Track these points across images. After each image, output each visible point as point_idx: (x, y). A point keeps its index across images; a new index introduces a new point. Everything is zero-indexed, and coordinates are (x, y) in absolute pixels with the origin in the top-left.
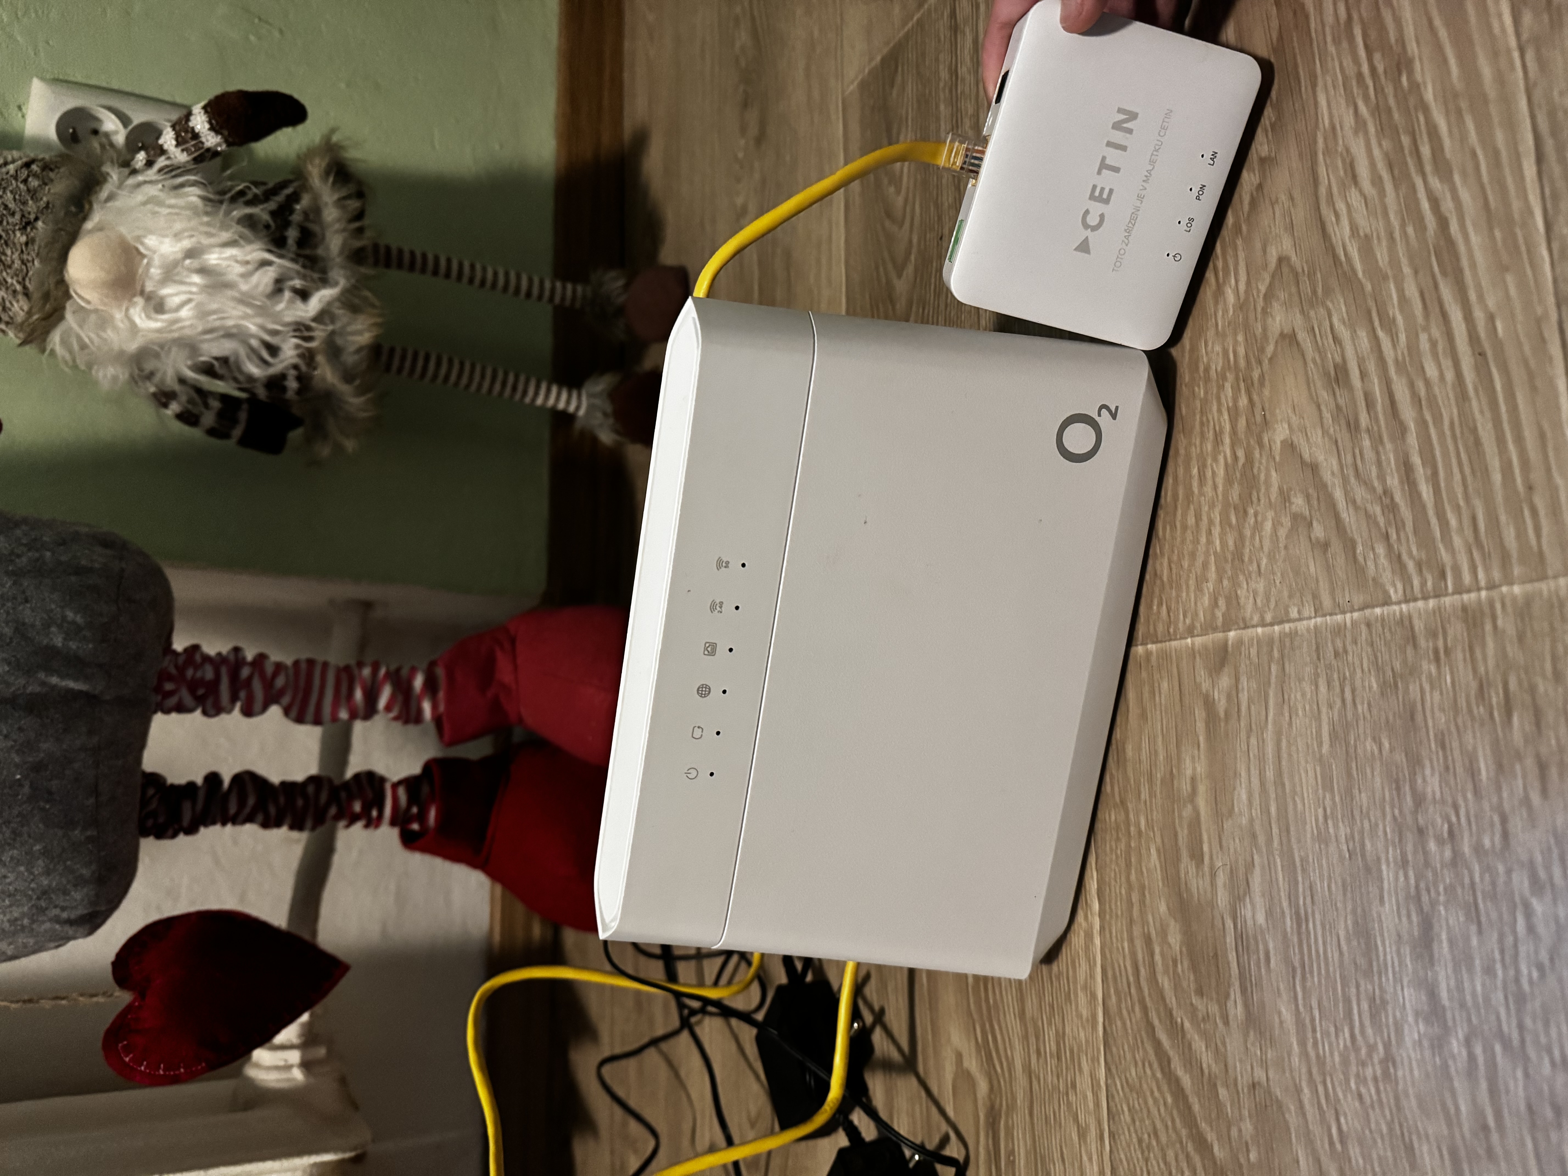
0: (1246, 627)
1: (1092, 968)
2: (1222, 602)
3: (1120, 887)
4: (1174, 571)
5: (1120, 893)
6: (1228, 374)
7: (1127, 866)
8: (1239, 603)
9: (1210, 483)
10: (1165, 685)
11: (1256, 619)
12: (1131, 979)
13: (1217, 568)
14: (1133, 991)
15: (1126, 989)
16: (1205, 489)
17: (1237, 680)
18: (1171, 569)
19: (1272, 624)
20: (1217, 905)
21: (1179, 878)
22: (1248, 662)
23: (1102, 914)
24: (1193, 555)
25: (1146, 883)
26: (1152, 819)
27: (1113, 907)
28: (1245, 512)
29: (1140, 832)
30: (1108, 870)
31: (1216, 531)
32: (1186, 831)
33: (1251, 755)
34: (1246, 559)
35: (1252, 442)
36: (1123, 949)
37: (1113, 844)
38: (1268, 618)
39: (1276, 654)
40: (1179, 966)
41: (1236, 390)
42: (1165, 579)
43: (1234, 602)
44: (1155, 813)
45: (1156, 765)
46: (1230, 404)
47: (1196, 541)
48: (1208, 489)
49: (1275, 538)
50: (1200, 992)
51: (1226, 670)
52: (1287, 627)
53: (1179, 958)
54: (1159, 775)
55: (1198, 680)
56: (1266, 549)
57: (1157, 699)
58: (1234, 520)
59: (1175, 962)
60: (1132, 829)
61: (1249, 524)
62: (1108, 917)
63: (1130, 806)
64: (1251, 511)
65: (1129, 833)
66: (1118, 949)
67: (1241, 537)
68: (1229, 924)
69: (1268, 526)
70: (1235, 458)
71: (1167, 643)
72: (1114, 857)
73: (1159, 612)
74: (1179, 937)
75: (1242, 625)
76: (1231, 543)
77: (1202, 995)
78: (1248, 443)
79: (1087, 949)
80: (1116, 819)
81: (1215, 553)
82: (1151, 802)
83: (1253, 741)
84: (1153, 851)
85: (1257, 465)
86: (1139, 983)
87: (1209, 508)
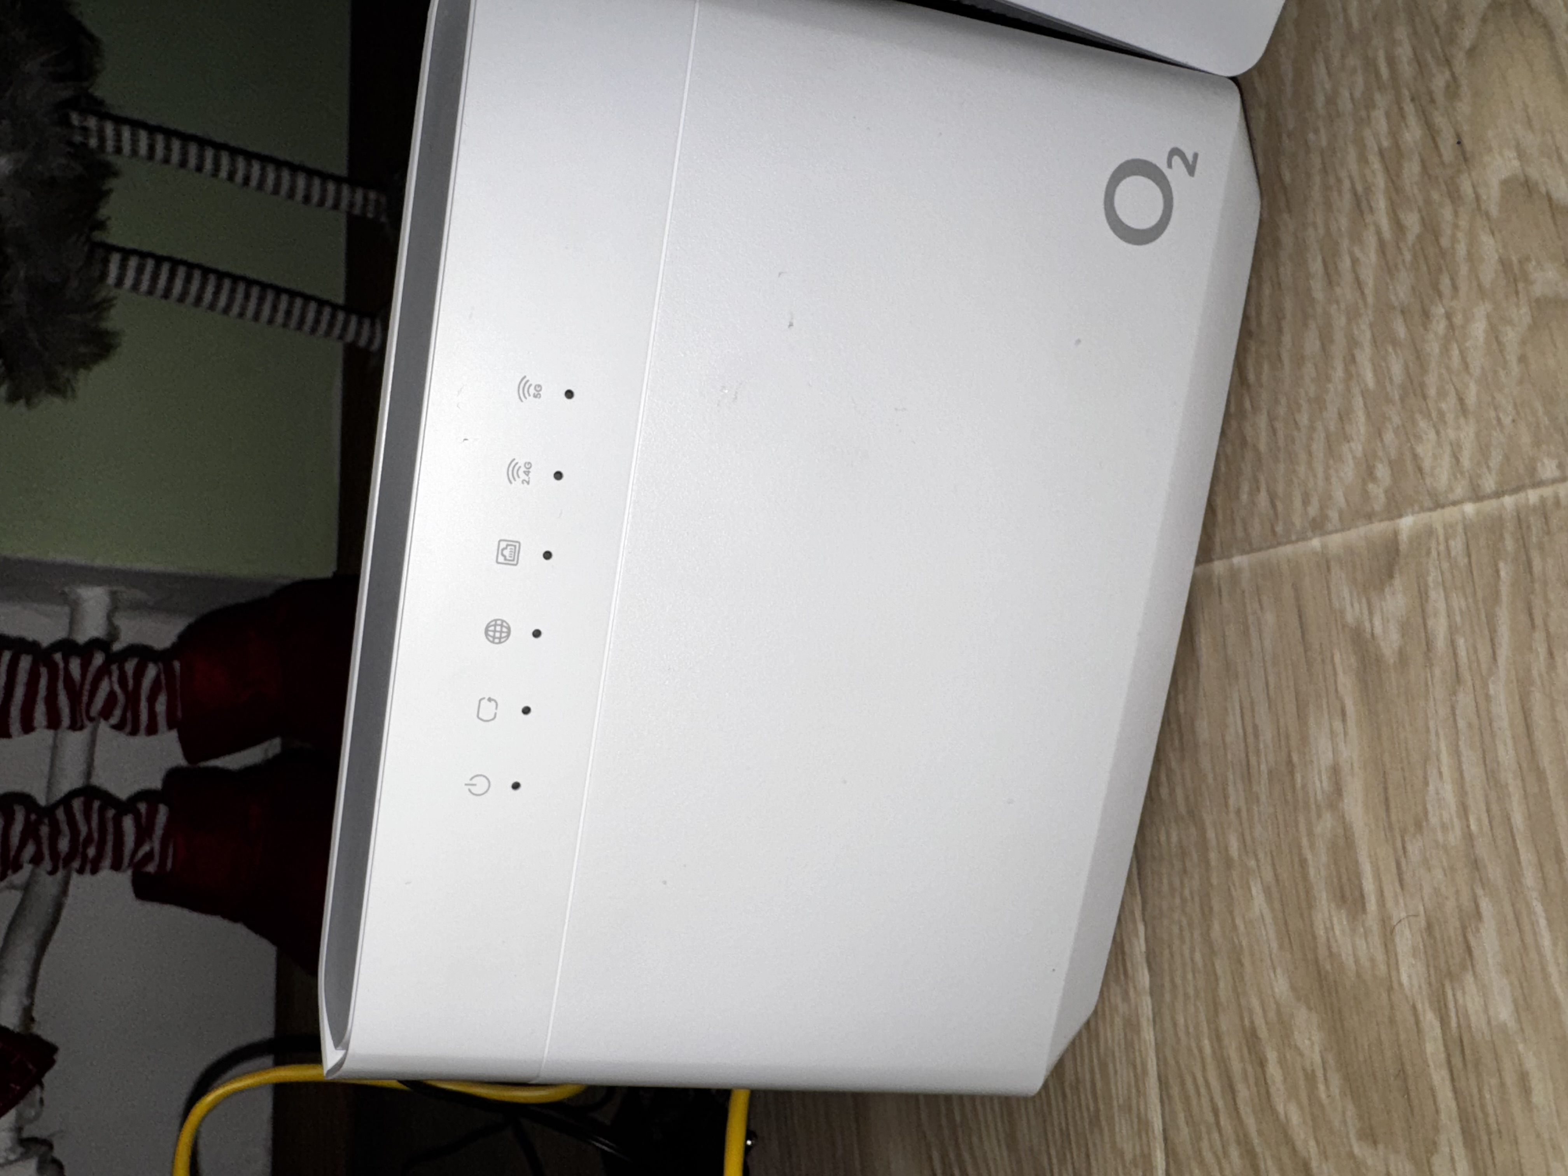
0: (1438, 505)
1: (1139, 1077)
2: (1382, 471)
3: (1192, 950)
4: (1281, 434)
5: (1192, 960)
6: (1378, 97)
7: (1203, 913)
8: (1420, 470)
9: (1347, 277)
10: (1270, 618)
11: (1459, 491)
12: (1220, 1104)
13: (1368, 415)
14: (1224, 1120)
15: (1211, 1118)
16: (1338, 290)
17: (1423, 596)
18: (1274, 431)
19: (1498, 494)
20: (1401, 984)
21: (1314, 937)
22: (1445, 565)
23: (1155, 991)
24: (1318, 403)
25: (1244, 943)
26: (1253, 840)
27: (1178, 981)
28: (1426, 315)
29: (1228, 863)
30: (1166, 922)
31: (1364, 356)
32: (1324, 858)
33: (1462, 724)
34: (1432, 392)
35: (1435, 196)
36: (1201, 1050)
37: (1177, 882)
38: (1489, 483)
39: (1509, 544)
40: (1322, 1087)
41: (1396, 119)
42: (1263, 447)
43: (1410, 467)
44: (1258, 829)
45: (1258, 752)
46: (1385, 144)
47: (1323, 378)
48: (1345, 291)
49: (1495, 346)
50: (1369, 1136)
51: (1397, 582)
52: (1533, 496)
53: (1320, 1074)
54: (1263, 767)
55: (1336, 604)
56: (1476, 371)
57: (1255, 643)
58: (1401, 331)
59: (1310, 1078)
60: (1213, 856)
61: (1436, 334)
62: (1167, 997)
63: (1208, 819)
64: (1439, 311)
65: (1207, 863)
66: (1190, 1050)
67: (1420, 356)
68: (1429, 1018)
69: (1479, 328)
70: (1399, 227)
71: (1272, 551)
72: (1177, 901)
73: (1253, 503)
74: (1317, 1037)
75: (1428, 503)
76: (1397, 369)
77: (1375, 1143)
78: (1428, 202)
79: (1129, 1045)
80: (1180, 841)
81: (1364, 393)
82: (1249, 810)
83: (1465, 699)
84: (1256, 890)
85: (1448, 231)
86: (1236, 1109)
87: (1349, 321)
